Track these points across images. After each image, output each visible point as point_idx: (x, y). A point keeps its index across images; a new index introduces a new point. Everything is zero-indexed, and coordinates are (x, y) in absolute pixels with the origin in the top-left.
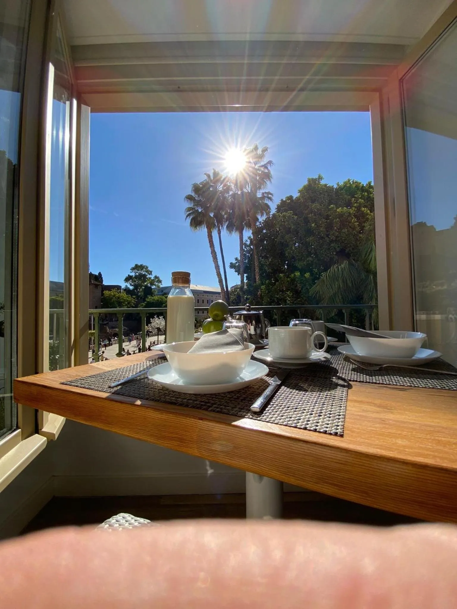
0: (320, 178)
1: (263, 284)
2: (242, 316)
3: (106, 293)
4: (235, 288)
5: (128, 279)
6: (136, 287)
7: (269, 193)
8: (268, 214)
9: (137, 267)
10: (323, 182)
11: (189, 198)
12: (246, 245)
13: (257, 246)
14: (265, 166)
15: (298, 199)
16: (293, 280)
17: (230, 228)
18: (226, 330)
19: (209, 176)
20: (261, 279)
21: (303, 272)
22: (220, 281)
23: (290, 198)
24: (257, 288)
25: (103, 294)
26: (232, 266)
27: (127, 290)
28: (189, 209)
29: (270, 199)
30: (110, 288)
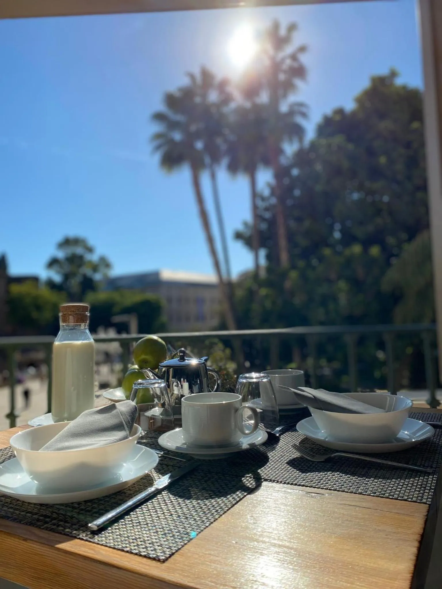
0: (393, 74)
1: (293, 267)
2: (171, 369)
3: (15, 289)
4: (245, 276)
5: (53, 263)
6: (67, 277)
7: (301, 105)
8: (301, 140)
9: (67, 242)
10: (399, 82)
11: (159, 117)
12: (263, 199)
13: (282, 200)
14: (294, 57)
15: (354, 113)
16: (349, 262)
17: (233, 168)
18: (114, 405)
19: (192, 77)
20: (292, 258)
21: (367, 244)
22: (217, 265)
23: (340, 112)
24: (284, 275)
25: (8, 292)
26: (238, 236)
27: (51, 284)
28: (158, 136)
29: (304, 115)
30: (20, 280)
